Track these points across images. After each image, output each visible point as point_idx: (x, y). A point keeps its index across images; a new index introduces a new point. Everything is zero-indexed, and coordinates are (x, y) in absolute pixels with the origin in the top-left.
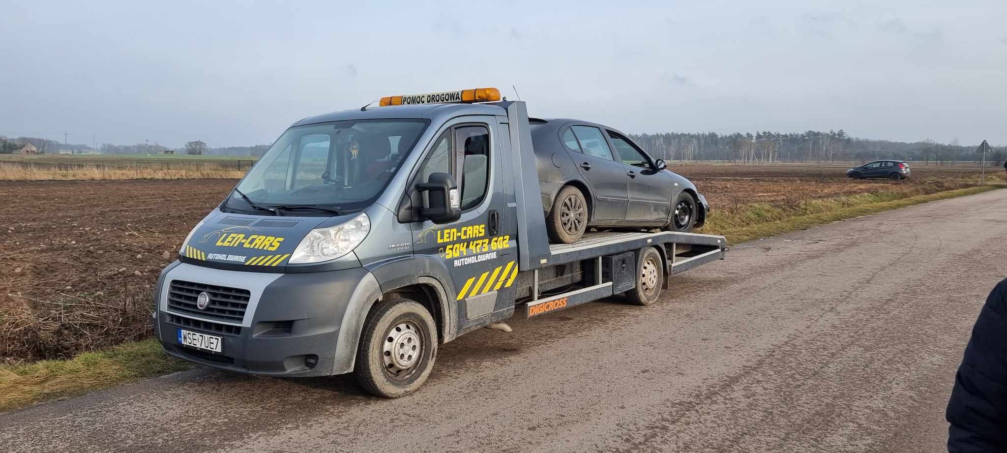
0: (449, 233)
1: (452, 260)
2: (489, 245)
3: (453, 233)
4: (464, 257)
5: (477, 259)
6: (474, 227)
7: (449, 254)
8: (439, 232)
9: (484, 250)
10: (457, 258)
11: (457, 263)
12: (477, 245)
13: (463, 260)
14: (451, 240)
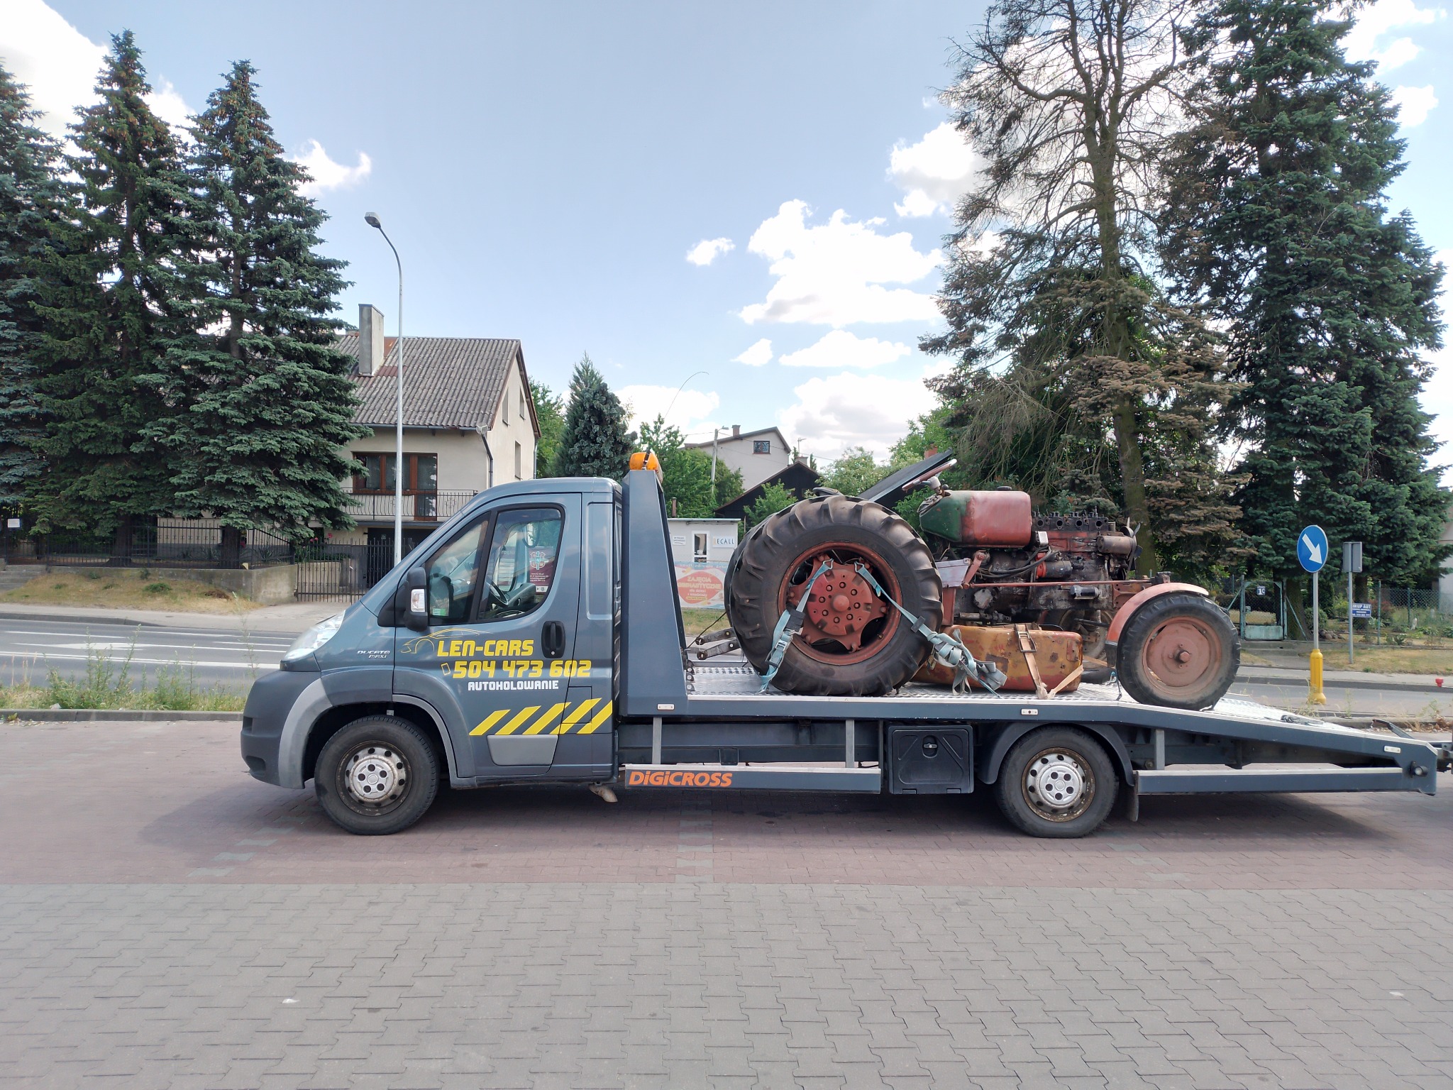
0: (461, 647)
1: (466, 681)
2: (546, 670)
3: (469, 646)
4: (489, 680)
5: (515, 686)
6: (512, 642)
7: (460, 673)
8: (442, 643)
9: (531, 675)
10: (474, 680)
11: (471, 686)
12: (518, 667)
13: (485, 683)
14: (464, 654)
